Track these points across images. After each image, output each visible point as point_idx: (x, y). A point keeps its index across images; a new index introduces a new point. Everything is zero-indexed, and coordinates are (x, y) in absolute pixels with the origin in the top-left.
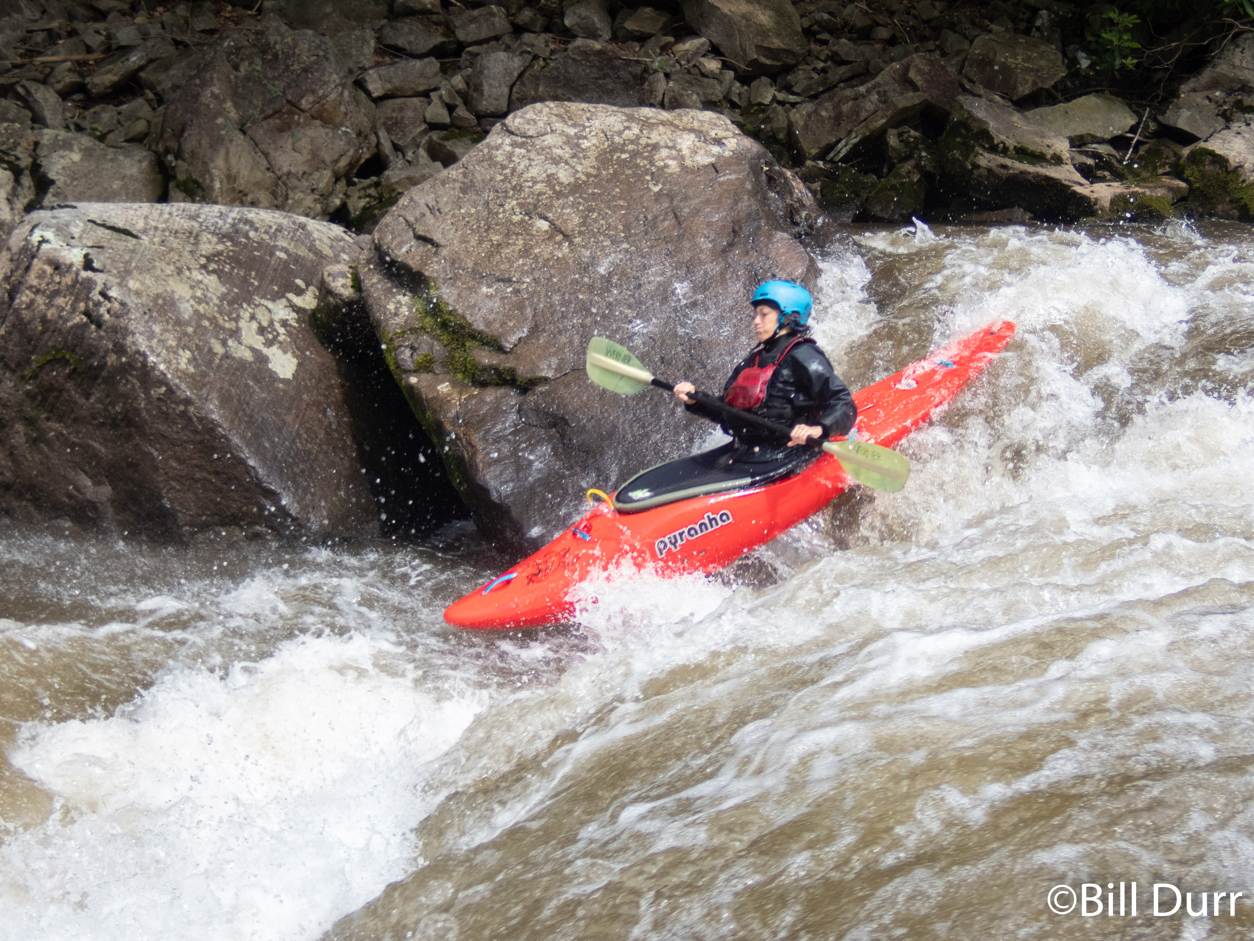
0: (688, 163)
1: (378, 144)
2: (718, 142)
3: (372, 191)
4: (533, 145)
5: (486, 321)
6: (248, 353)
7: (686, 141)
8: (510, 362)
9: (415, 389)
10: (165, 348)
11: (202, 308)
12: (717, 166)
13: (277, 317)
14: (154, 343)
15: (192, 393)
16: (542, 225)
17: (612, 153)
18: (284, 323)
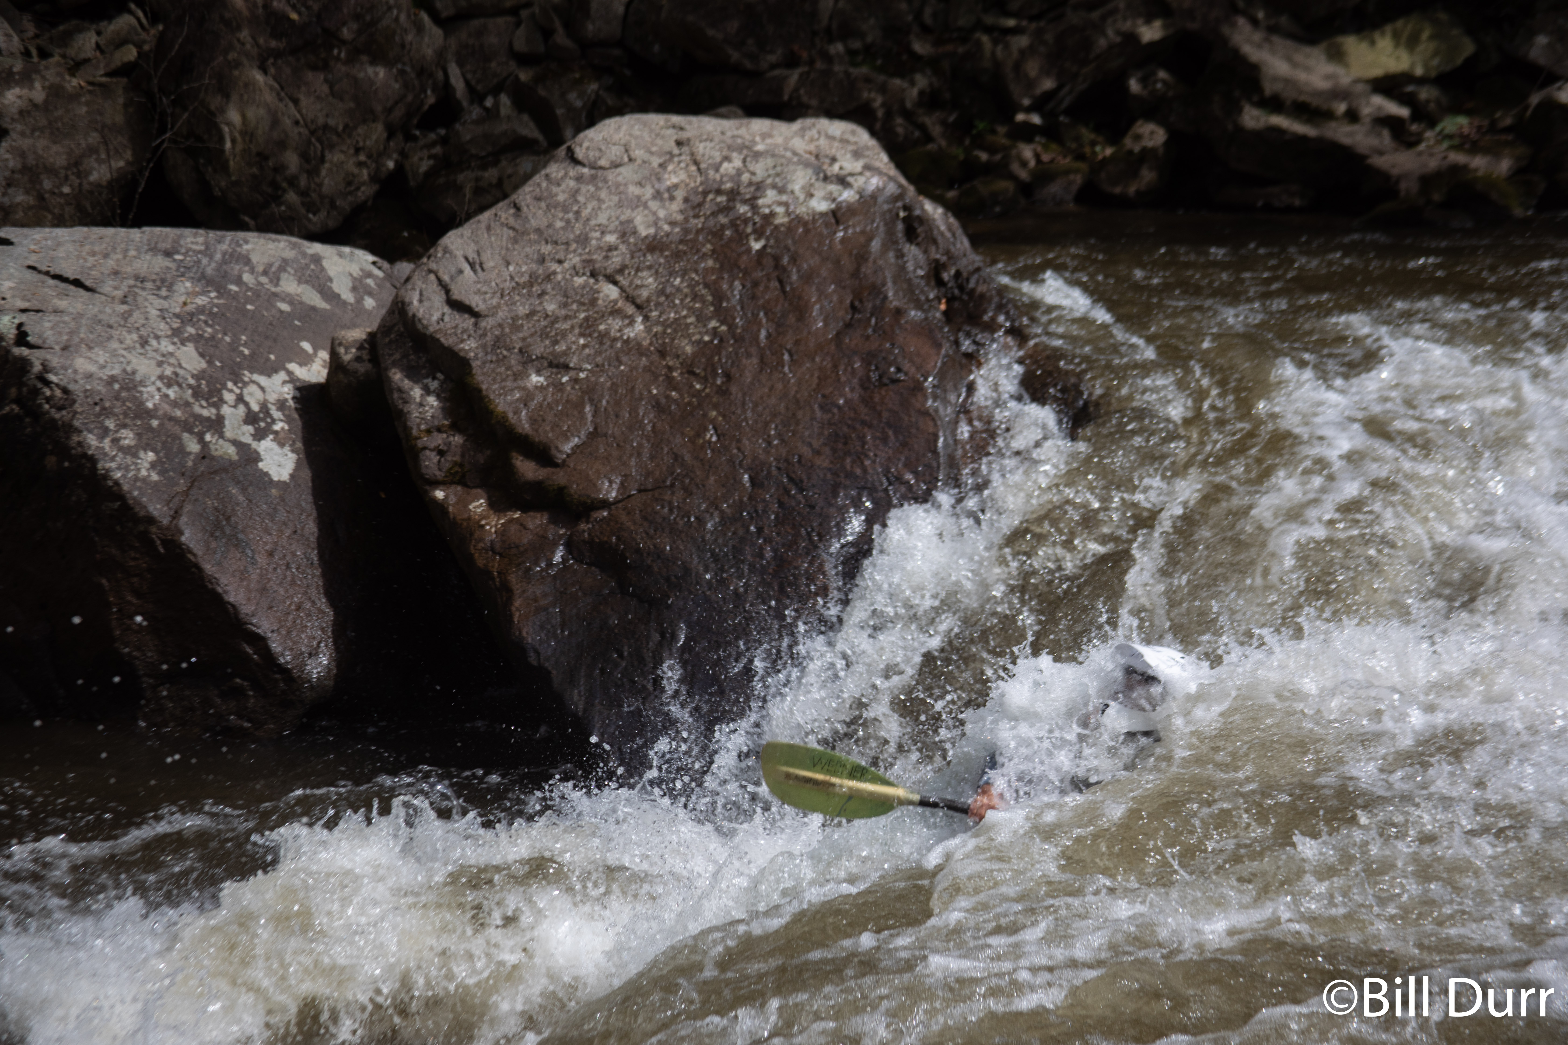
0: (801, 210)
1: (447, 84)
2: (842, 181)
3: (437, 150)
4: (605, 181)
5: (533, 421)
6: (232, 450)
7: (799, 179)
8: (560, 478)
9: (441, 506)
10: (121, 449)
11: (172, 393)
12: (837, 216)
13: (272, 397)
14: (107, 443)
15: (157, 509)
16: (611, 292)
17: (705, 193)
18: (281, 405)
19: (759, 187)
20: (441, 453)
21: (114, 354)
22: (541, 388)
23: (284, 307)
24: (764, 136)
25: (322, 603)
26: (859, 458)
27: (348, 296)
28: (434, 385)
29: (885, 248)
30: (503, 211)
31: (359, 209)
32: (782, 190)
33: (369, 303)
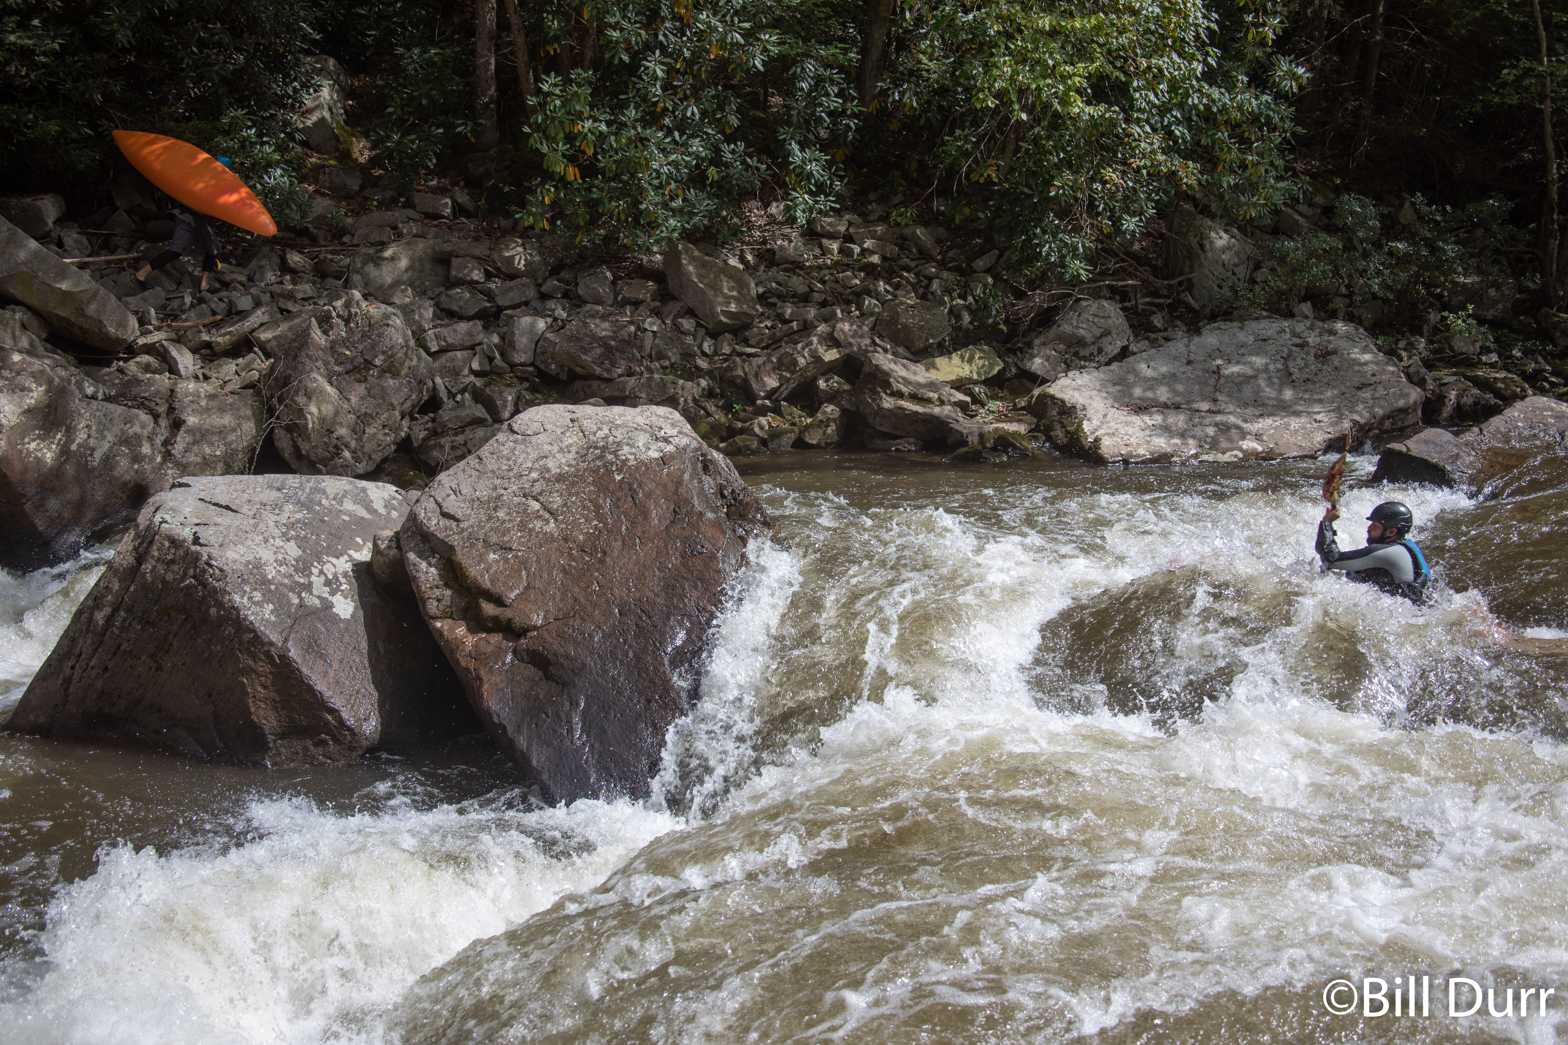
0: (643, 457)
1: (435, 388)
2: (666, 440)
3: (430, 425)
4: (530, 443)
5: (492, 581)
6: (317, 602)
7: (642, 440)
8: (508, 613)
9: (440, 632)
10: (254, 603)
11: (282, 569)
12: (664, 460)
13: (340, 570)
14: (245, 600)
15: (275, 637)
16: (536, 506)
17: (588, 448)
18: (345, 575)
19: (619, 444)
20: (439, 600)
21: (249, 548)
22: (497, 561)
23: (346, 518)
24: (620, 416)
25: (371, 688)
26: (682, 597)
27: (382, 511)
28: (433, 561)
29: (692, 478)
30: (471, 459)
31: (385, 460)
32: (632, 446)
33: (395, 514)
